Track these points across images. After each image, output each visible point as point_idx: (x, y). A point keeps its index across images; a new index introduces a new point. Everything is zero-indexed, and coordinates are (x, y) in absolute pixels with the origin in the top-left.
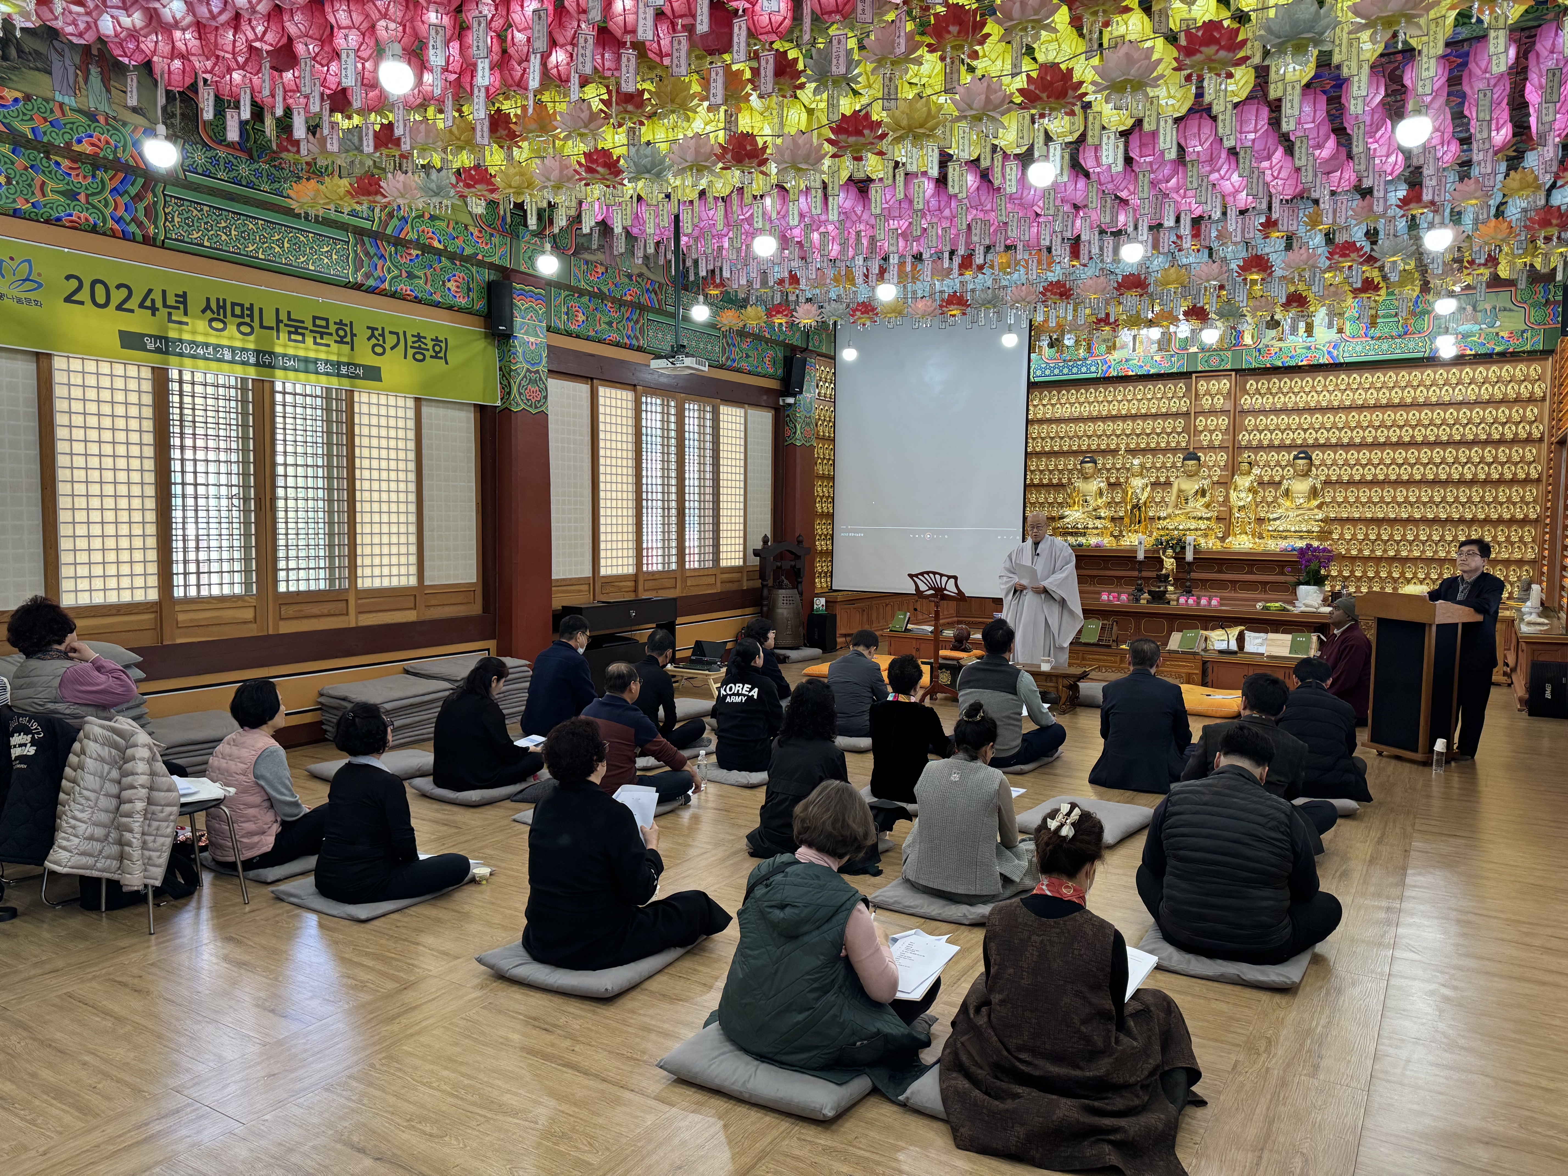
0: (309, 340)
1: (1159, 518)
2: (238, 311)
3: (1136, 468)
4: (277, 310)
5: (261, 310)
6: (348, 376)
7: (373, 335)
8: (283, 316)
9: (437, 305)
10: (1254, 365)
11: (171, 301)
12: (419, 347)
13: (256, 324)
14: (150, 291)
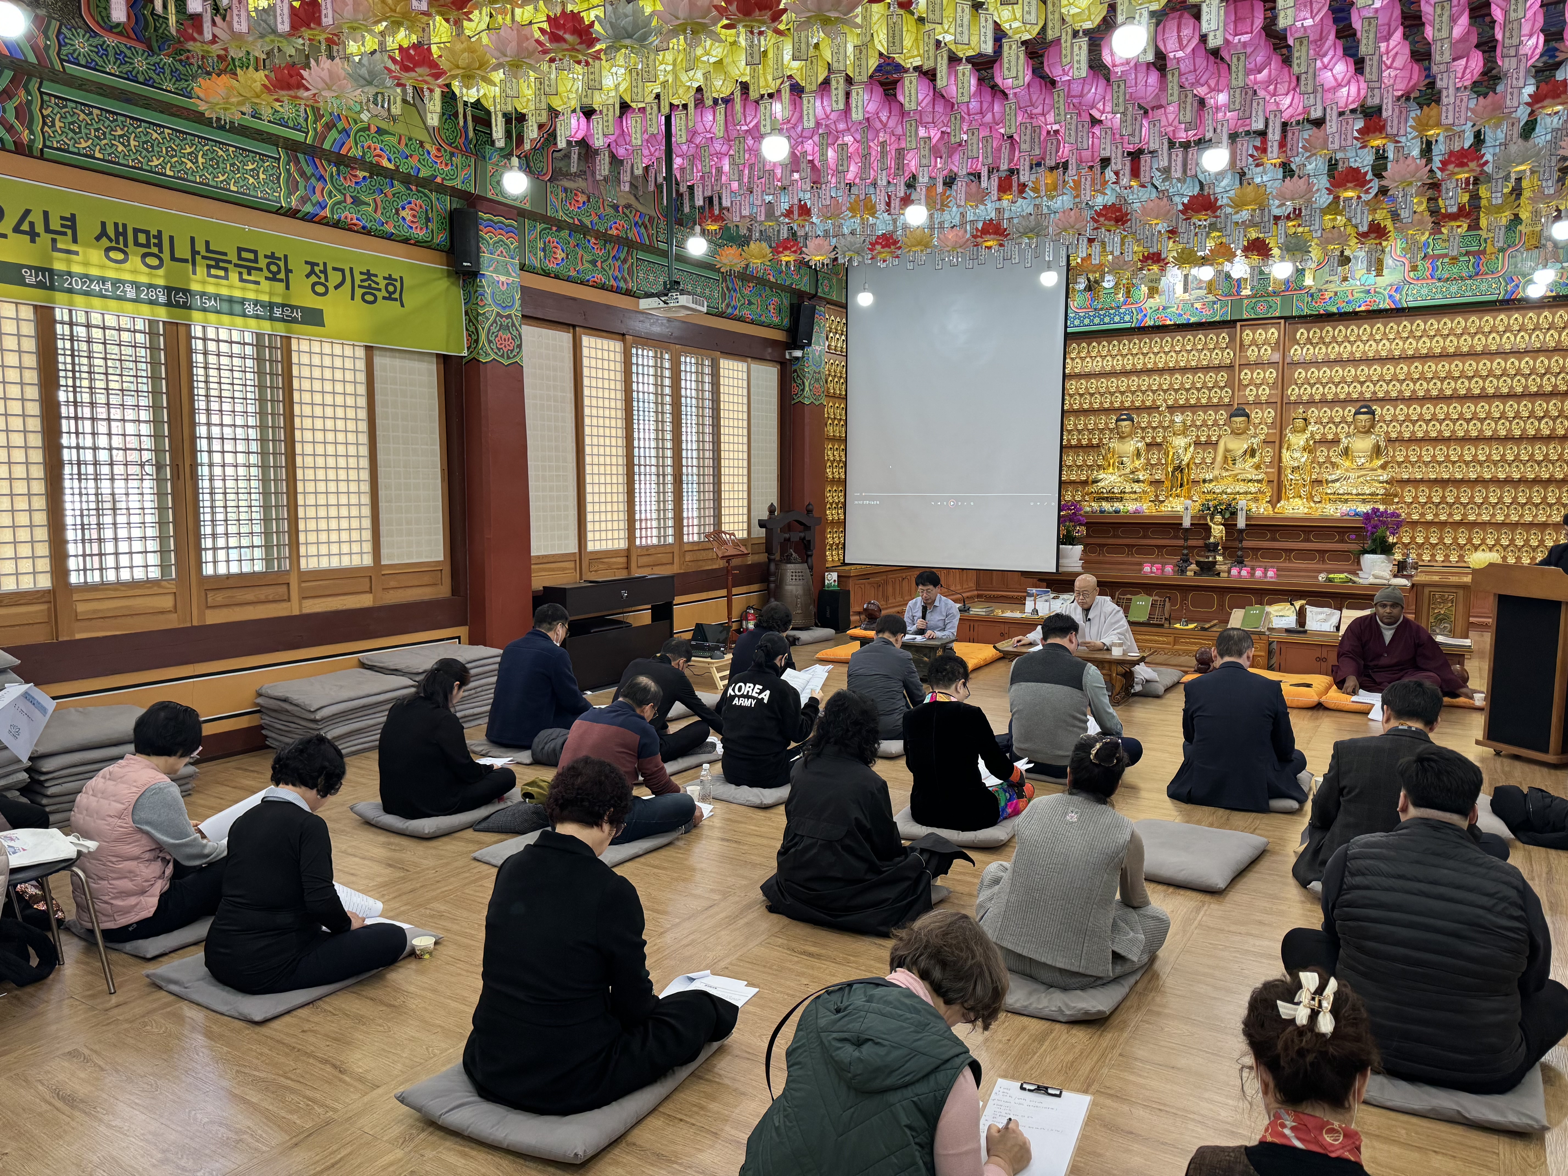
0: (234, 276)
1: (1204, 481)
2: (142, 238)
3: (1178, 426)
4: (192, 239)
5: (171, 238)
6: (283, 320)
7: (312, 272)
8: (200, 247)
9: (389, 237)
10: (1307, 312)
11: (55, 225)
12: (369, 287)
13: (166, 255)
14: (27, 212)
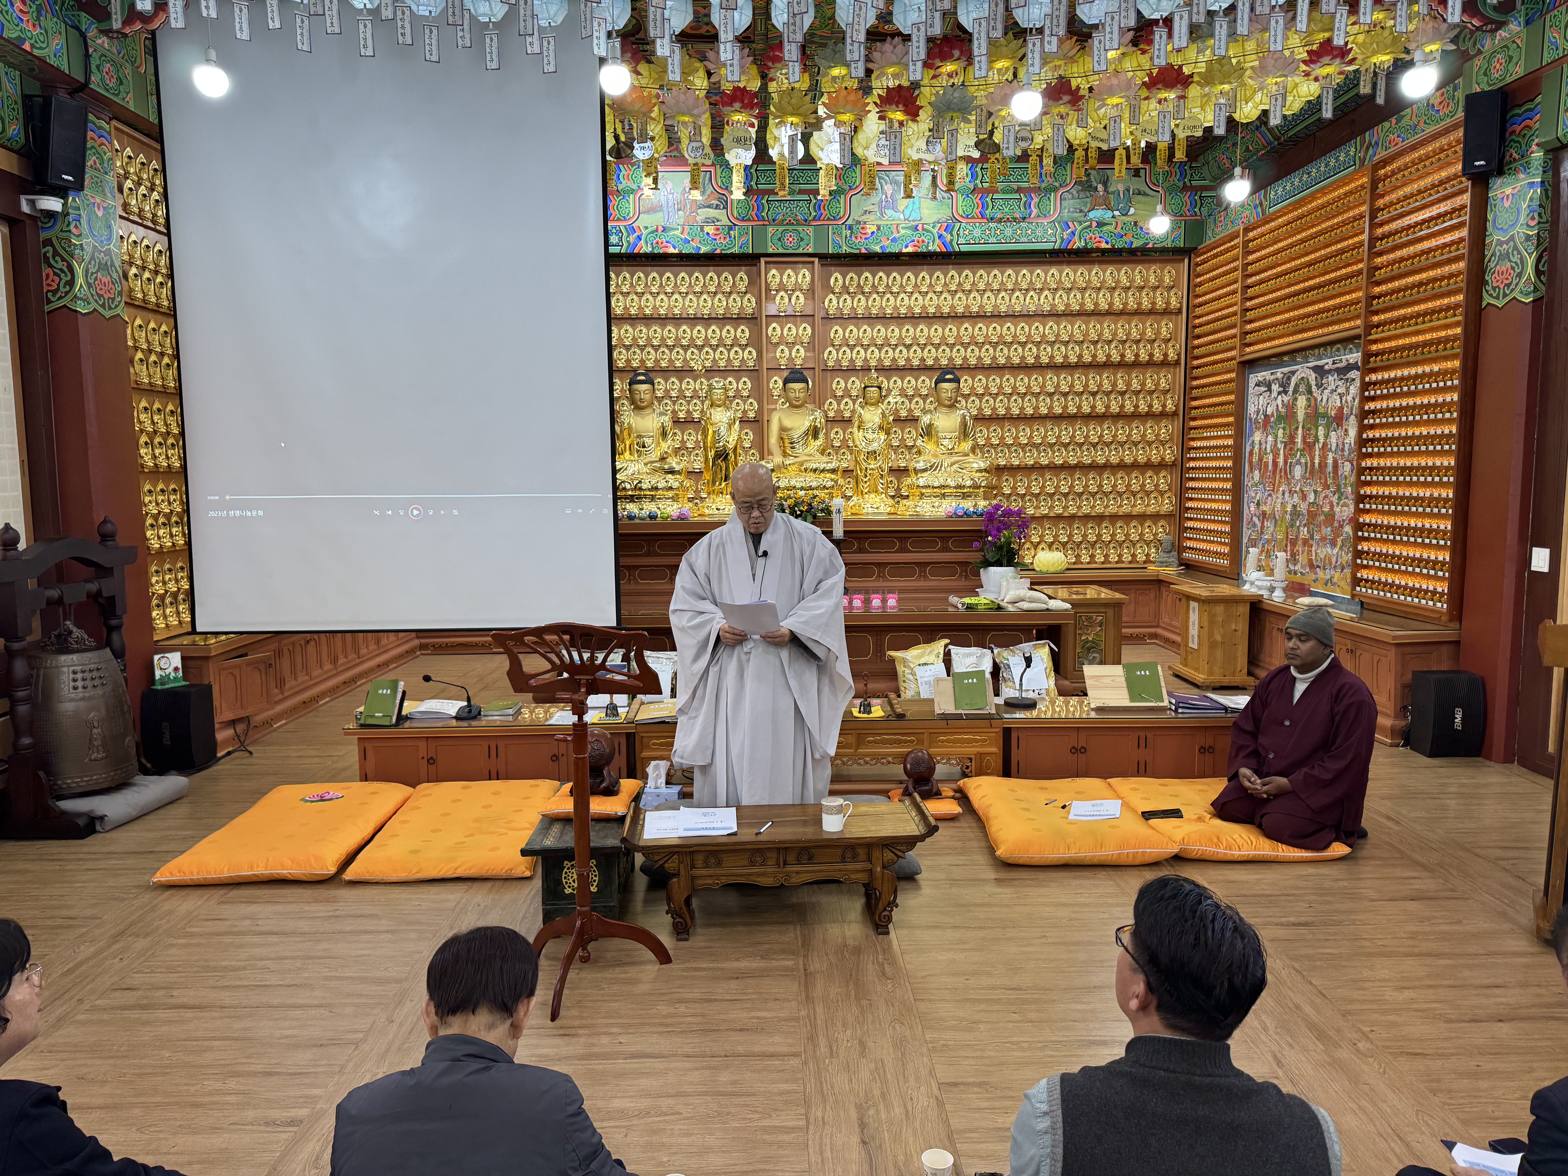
3: (718, 394)
10: (845, 249)
